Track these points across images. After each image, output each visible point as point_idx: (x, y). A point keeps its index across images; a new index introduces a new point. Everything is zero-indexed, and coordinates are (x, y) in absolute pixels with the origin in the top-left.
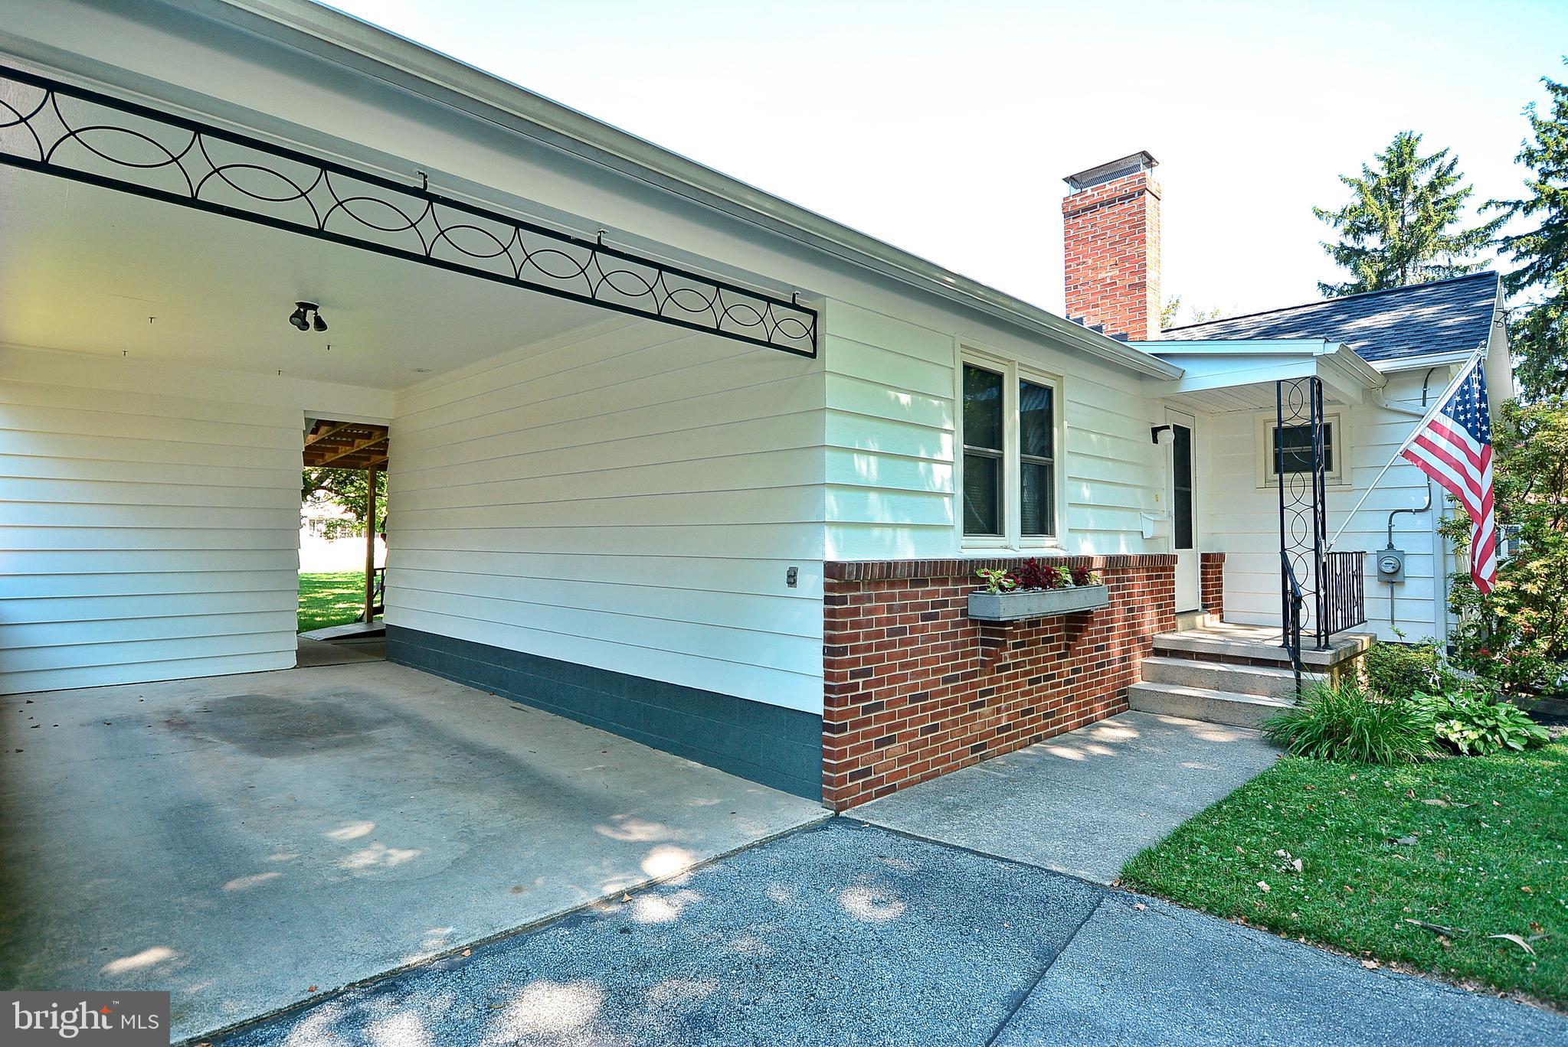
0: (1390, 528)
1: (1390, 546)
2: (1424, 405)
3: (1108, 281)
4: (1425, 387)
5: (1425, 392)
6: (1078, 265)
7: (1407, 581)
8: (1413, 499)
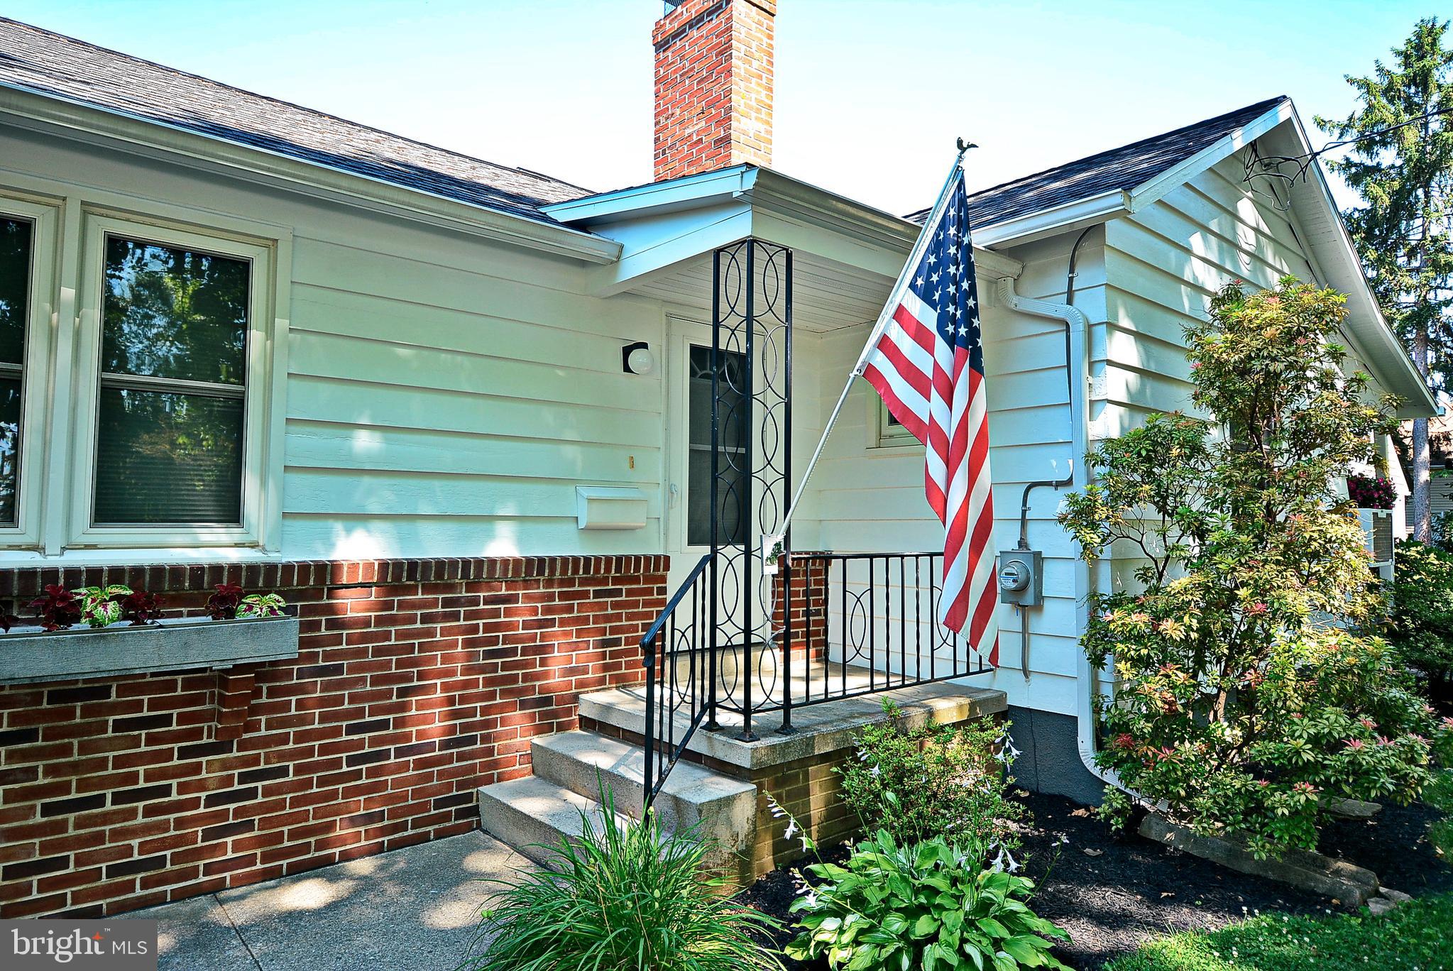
0: (1024, 512)
1: (1022, 543)
2: (1070, 302)
3: (695, 138)
4: (1072, 271)
5: (1071, 280)
6: (667, 118)
7: (1047, 605)
8: (1054, 464)
